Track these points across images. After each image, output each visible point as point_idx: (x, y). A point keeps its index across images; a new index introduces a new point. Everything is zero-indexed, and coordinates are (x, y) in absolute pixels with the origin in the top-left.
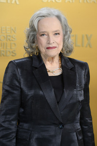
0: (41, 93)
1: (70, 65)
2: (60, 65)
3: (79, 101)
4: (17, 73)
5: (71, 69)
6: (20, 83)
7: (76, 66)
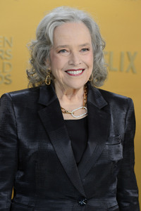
0: (50, 147)
1: (101, 102)
2: (85, 101)
3: (114, 162)
4: (12, 114)
5: (103, 109)
6: (16, 131)
7: (112, 104)
